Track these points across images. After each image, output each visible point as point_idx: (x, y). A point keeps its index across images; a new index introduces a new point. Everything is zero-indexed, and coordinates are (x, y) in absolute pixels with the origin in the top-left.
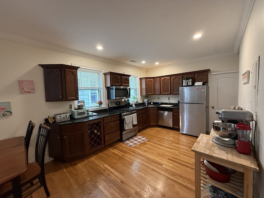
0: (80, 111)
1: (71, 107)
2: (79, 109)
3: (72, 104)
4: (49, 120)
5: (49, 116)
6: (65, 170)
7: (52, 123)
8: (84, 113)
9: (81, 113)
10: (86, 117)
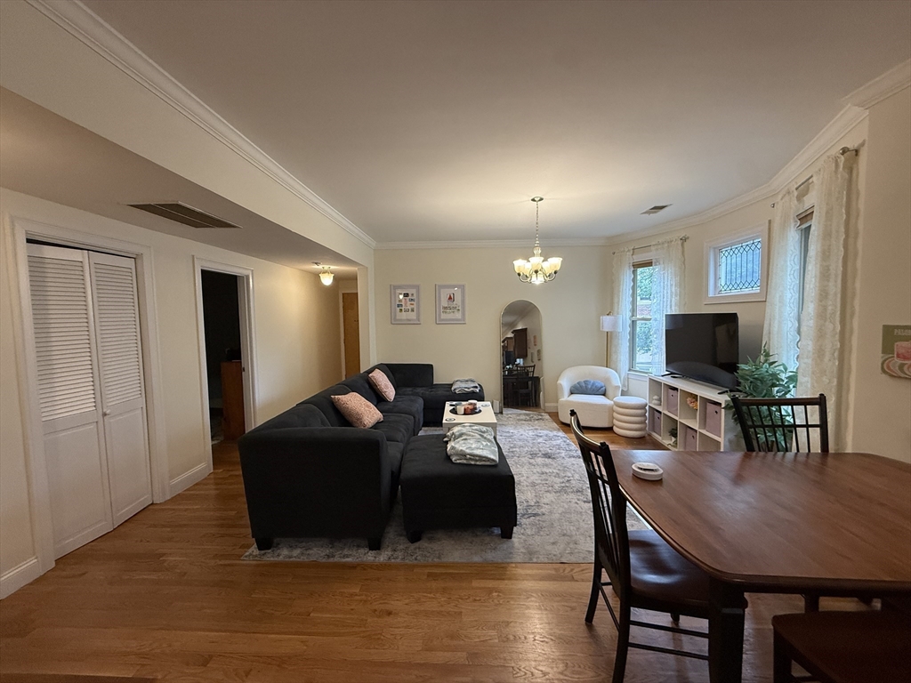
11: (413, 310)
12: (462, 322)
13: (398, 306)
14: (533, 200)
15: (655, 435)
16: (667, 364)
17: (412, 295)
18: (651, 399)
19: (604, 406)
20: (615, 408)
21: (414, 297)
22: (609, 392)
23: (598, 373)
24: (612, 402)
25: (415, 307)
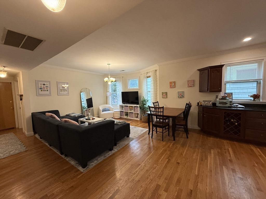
0: (224, 101)
1: (217, 97)
2: (222, 99)
3: (218, 95)
4: (199, 103)
5: (200, 101)
6: (202, 136)
7: (200, 105)
8: (226, 103)
9: (224, 103)
10: (229, 107)
11: (47, 90)
12: (68, 94)
13: (40, 89)
14: (108, 64)
15: (122, 117)
16: (122, 102)
17: (47, 85)
18: (120, 109)
19: (112, 113)
20: (114, 113)
21: (48, 86)
22: (110, 110)
23: (107, 106)
24: (113, 112)
25: (48, 89)
